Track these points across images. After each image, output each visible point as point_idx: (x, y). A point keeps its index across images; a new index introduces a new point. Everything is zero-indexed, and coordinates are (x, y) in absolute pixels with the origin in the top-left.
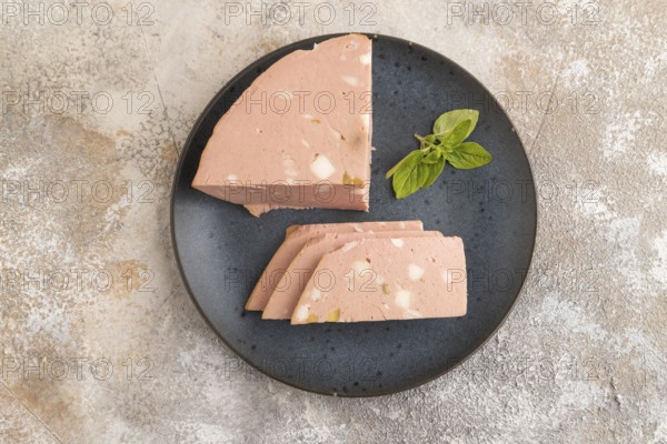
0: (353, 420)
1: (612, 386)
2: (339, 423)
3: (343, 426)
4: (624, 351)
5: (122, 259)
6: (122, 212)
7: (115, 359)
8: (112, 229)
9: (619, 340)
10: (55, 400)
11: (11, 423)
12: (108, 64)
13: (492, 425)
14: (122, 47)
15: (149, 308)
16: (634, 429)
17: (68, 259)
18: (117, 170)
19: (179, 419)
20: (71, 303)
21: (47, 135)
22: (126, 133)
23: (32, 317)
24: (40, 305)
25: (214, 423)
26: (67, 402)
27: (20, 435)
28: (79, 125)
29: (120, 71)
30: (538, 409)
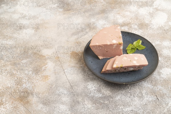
0: (96, 104)
1: (156, 96)
2: (93, 104)
3: (94, 105)
4: (158, 90)
5: (45, 75)
6: (46, 67)
7: (41, 93)
8: (43, 70)
9: (156, 88)
10: (27, 101)
11: (15, 105)
12: (46, 45)
13: (129, 104)
14: (49, 43)
15: (50, 83)
16: (163, 104)
17: (33, 75)
18: (46, 61)
19: (55, 104)
20: (33, 83)
21: (32, 56)
22: (48, 55)
23: (24, 85)
24: (26, 83)
25: (64, 104)
26: (29, 101)
27: (17, 107)
28: (39, 54)
29: (48, 46)
30: (140, 101)
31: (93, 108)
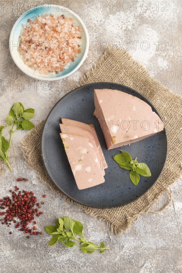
0: (18, 249)
31: (12, 257)
